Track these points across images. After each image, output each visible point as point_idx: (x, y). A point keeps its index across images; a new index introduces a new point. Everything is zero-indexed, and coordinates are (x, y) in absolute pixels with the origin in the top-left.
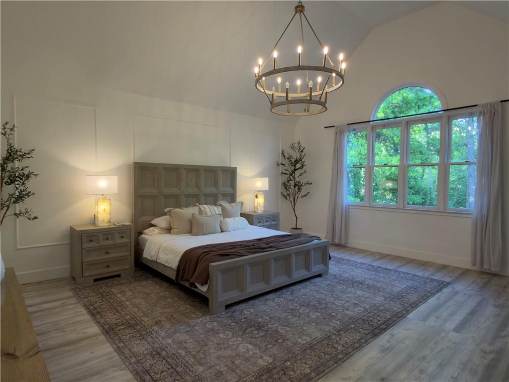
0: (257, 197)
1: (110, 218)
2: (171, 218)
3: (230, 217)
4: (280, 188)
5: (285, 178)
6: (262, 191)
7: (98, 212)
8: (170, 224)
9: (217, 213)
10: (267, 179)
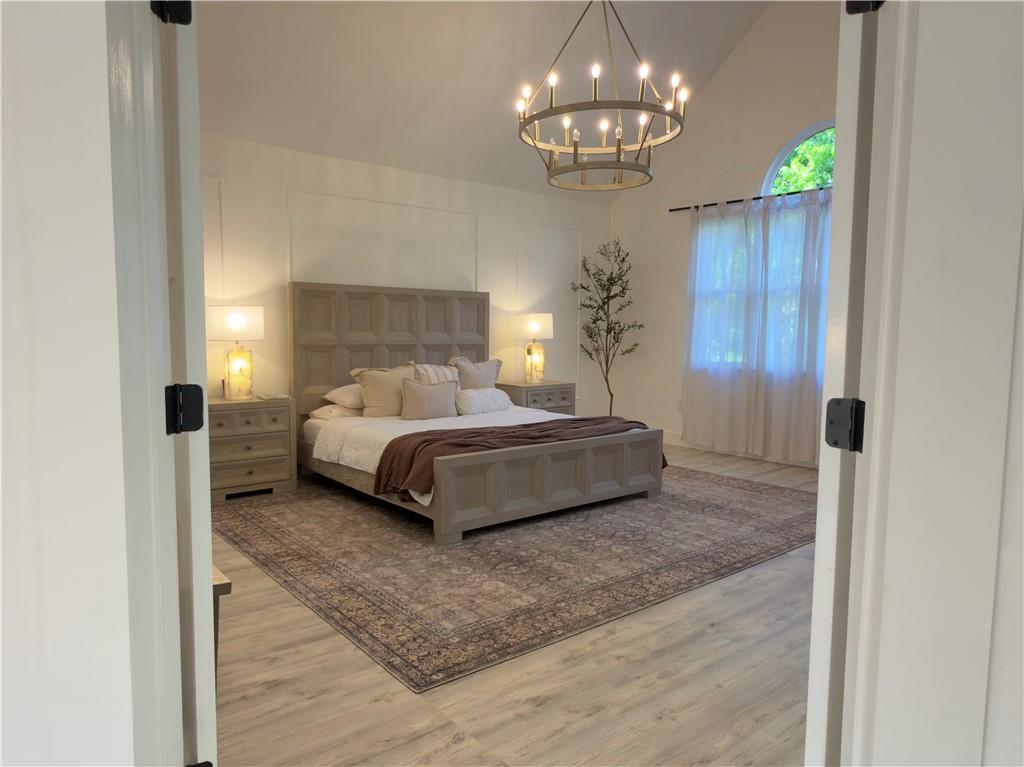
0: (529, 352)
1: (252, 386)
2: (363, 387)
3: (476, 388)
4: (579, 334)
5: (589, 314)
6: (540, 341)
7: (229, 373)
8: (361, 399)
9: (450, 378)
10: (550, 316)
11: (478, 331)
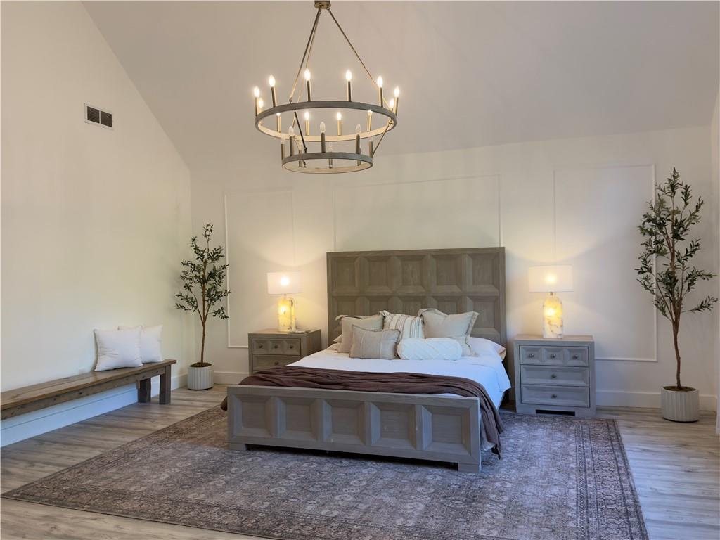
11: (493, 284)
